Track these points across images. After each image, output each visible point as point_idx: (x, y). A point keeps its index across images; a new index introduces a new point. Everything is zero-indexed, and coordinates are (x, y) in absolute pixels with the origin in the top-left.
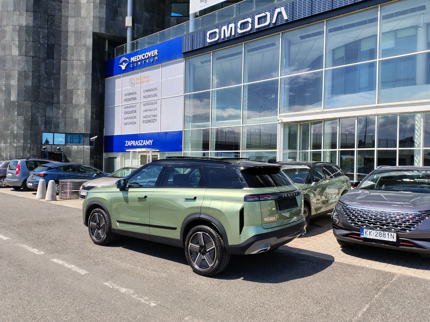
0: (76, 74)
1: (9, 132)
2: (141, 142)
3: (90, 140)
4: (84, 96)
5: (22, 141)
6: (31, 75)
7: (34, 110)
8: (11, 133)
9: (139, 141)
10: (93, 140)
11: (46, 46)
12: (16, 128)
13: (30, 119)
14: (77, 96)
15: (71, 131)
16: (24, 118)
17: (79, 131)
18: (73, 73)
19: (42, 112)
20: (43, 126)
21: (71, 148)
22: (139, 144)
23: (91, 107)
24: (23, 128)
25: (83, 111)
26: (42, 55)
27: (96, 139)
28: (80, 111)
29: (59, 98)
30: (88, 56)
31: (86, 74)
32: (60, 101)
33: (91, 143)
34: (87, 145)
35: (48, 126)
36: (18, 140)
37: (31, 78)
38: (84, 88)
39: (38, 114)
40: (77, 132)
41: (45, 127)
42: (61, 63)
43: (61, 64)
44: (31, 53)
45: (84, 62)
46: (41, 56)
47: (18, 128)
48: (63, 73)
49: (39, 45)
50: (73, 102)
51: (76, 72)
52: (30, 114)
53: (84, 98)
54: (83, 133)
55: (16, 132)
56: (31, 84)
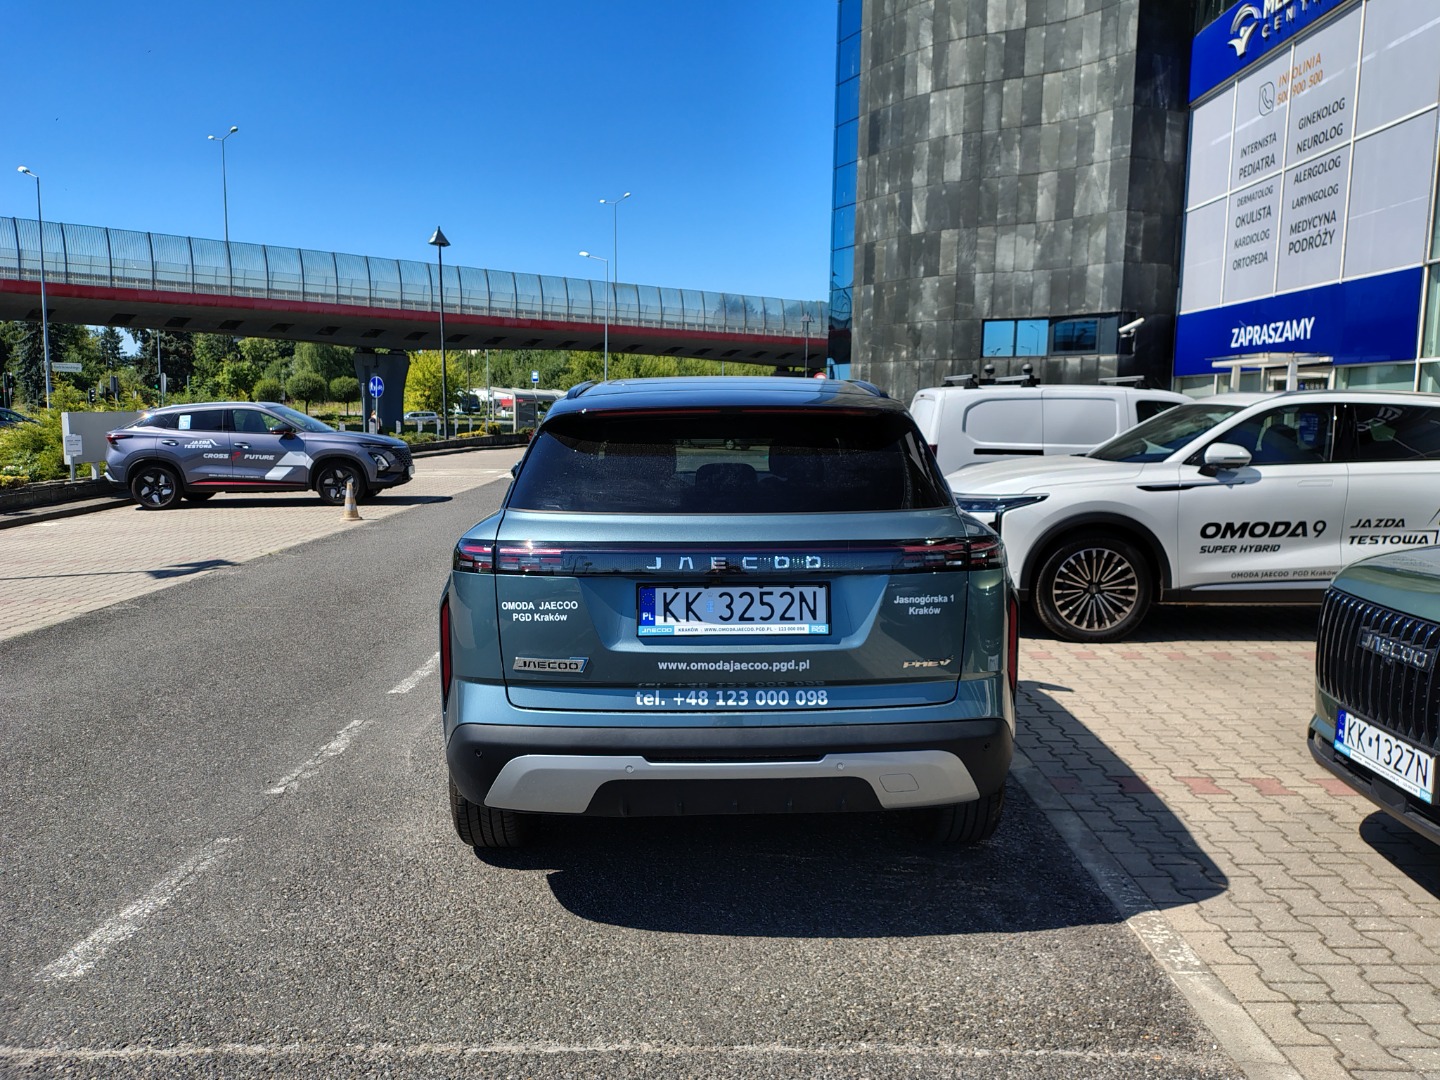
0: (1087, 112)
1: (906, 326)
2: (1275, 330)
3: (1119, 334)
4: (1107, 182)
5: (934, 352)
6: (961, 143)
7: (964, 255)
8: (909, 329)
9: (1273, 325)
10: (1128, 332)
11: (1004, 41)
12: (921, 314)
13: (955, 284)
14: (1087, 189)
15: (1065, 309)
16: (939, 281)
17: (1088, 307)
18: (1077, 109)
19: (986, 258)
20: (987, 303)
21: (1062, 364)
22: (1270, 336)
23: (1129, 218)
25: (1101, 237)
26: (991, 72)
28: (1093, 239)
29: (1033, 204)
30: (1125, 36)
31: (1114, 105)
32: (1039, 213)
33: (1123, 346)
34: (1108, 353)
35: (1000, 300)
36: (925, 350)
37: (960, 155)
38: (1108, 157)
39: (974, 265)
40: (1082, 311)
41: (992, 305)
42: (1045, 84)
43: (1044, 89)
44: (964, 76)
45: (1112, 62)
46: (989, 78)
47: (924, 313)
48: (1050, 116)
49: (984, 43)
50: (1076, 208)
51: (1087, 105)
52: (955, 266)
53: (1107, 191)
54: (1099, 311)
56: (960, 173)
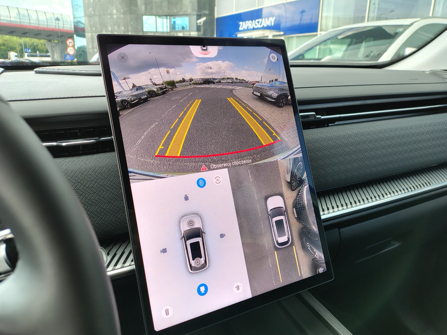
1: (109, 16)
2: (258, 22)
3: (197, 23)
8: (111, 18)
9: (257, 20)
10: (200, 23)
12: (115, 11)
15: (175, 12)
20: (143, 8)
22: (256, 25)
24: (122, 11)
27: (204, 22)
33: (198, 29)
34: (194, 31)
35: (149, 7)
41: (146, 8)
47: (117, 11)
54: (188, 13)
55: (115, 16)
